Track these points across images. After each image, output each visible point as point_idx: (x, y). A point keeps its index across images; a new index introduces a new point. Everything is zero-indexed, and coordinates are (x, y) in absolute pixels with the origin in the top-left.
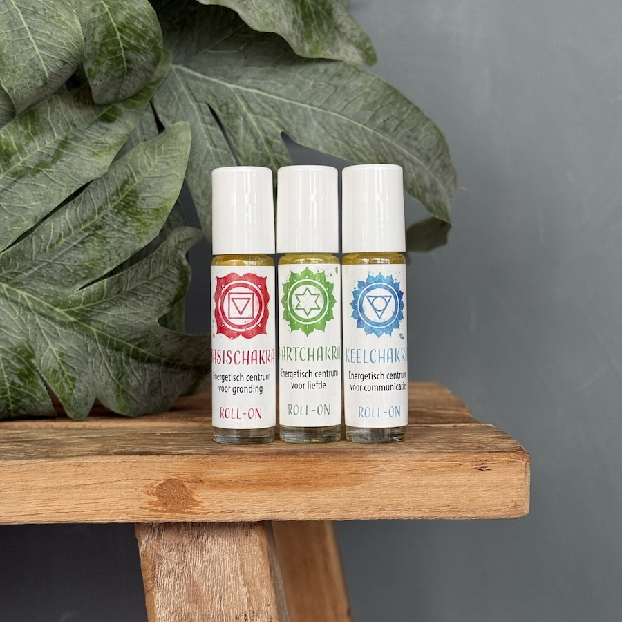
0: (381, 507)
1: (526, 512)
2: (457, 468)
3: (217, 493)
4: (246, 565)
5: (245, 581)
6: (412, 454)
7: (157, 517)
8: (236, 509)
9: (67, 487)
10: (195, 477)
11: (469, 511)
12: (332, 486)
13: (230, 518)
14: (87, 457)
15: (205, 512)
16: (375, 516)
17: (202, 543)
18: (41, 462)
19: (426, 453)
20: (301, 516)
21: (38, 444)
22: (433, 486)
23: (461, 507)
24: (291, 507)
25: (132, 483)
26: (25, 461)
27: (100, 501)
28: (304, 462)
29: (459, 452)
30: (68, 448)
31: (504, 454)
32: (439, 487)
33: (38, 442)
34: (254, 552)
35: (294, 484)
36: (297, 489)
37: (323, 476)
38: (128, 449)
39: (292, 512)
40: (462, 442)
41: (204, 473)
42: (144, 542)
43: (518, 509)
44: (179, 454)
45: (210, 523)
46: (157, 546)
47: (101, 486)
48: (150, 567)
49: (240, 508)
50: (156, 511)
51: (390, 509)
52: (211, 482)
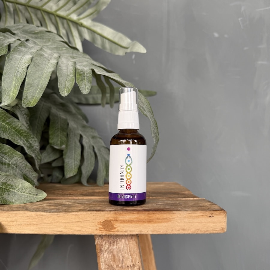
0: (177, 229)
1: (226, 231)
2: (203, 216)
3: (121, 225)
4: (131, 248)
5: (131, 254)
6: (188, 211)
7: (102, 233)
9: (72, 222)
10: (115, 219)
11: (207, 231)
12: (161, 222)
13: (126, 233)
14: (78, 212)
15: (118, 231)
16: (176, 233)
17: (116, 241)
18: (64, 213)
19: (192, 211)
20: (151, 233)
22: (195, 222)
23: (205, 229)
25: (94, 221)
26: (58, 213)
28: (152, 214)
29: (203, 211)
30: (73, 208)
31: (218, 211)
32: (197, 223)
33: (63, 205)
34: (134, 244)
35: (148, 222)
37: (158, 219)
38: (93, 209)
39: (148, 231)
40: (202, 206)
41: (118, 218)
42: (97, 240)
43: (223, 230)
44: (109, 211)
45: (120, 235)
46: (102, 241)
47: (83, 222)
48: (99, 249)
49: (130, 230)
50: (102, 231)
51: (180, 230)
52: (120, 221)
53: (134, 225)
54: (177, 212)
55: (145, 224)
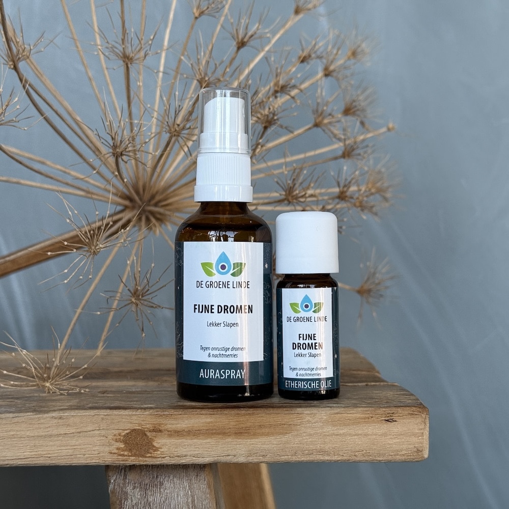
0: (307, 452)
1: (426, 456)
2: (370, 420)
3: (173, 440)
4: (196, 500)
6: (333, 408)
7: (124, 461)
8: (189, 453)
9: (51, 436)
10: (155, 427)
11: (379, 455)
12: (268, 435)
13: (184, 461)
14: (67, 411)
15: (163, 456)
16: (303, 459)
17: (160, 482)
18: (30, 415)
19: (344, 407)
20: (242, 459)
21: (26, 400)
22: (350, 435)
23: (373, 452)
24: (234, 452)
25: (103, 432)
26: (16, 415)
27: (77, 447)
28: (245, 415)
29: (370, 407)
30: (51, 404)
31: (408, 408)
32: (354, 435)
33: (26, 399)
34: (203, 489)
35: (236, 433)
36: (239, 437)
37: (260, 426)
38: (101, 405)
39: (235, 456)
40: (373, 399)
41: (163, 424)
42: (112, 481)
43: (420, 454)
44: (141, 408)
45: (167, 465)
46: (124, 484)
47: (78, 435)
48: (118, 502)
49: (192, 453)
50: (123, 455)
51: (315, 454)
52: (168, 431)
53: (201, 441)
54: (308, 408)
55: (229, 440)
